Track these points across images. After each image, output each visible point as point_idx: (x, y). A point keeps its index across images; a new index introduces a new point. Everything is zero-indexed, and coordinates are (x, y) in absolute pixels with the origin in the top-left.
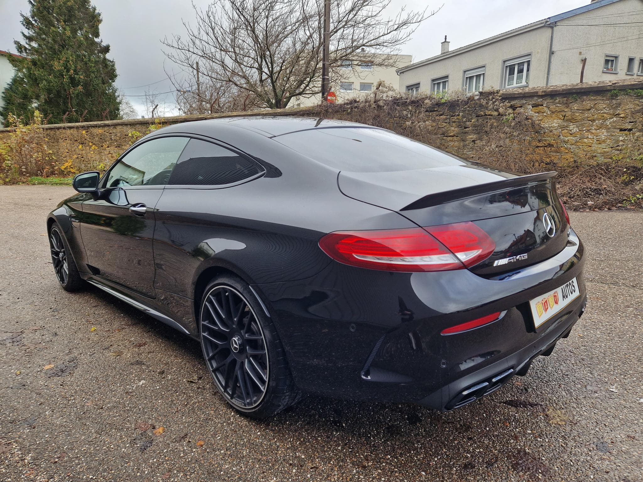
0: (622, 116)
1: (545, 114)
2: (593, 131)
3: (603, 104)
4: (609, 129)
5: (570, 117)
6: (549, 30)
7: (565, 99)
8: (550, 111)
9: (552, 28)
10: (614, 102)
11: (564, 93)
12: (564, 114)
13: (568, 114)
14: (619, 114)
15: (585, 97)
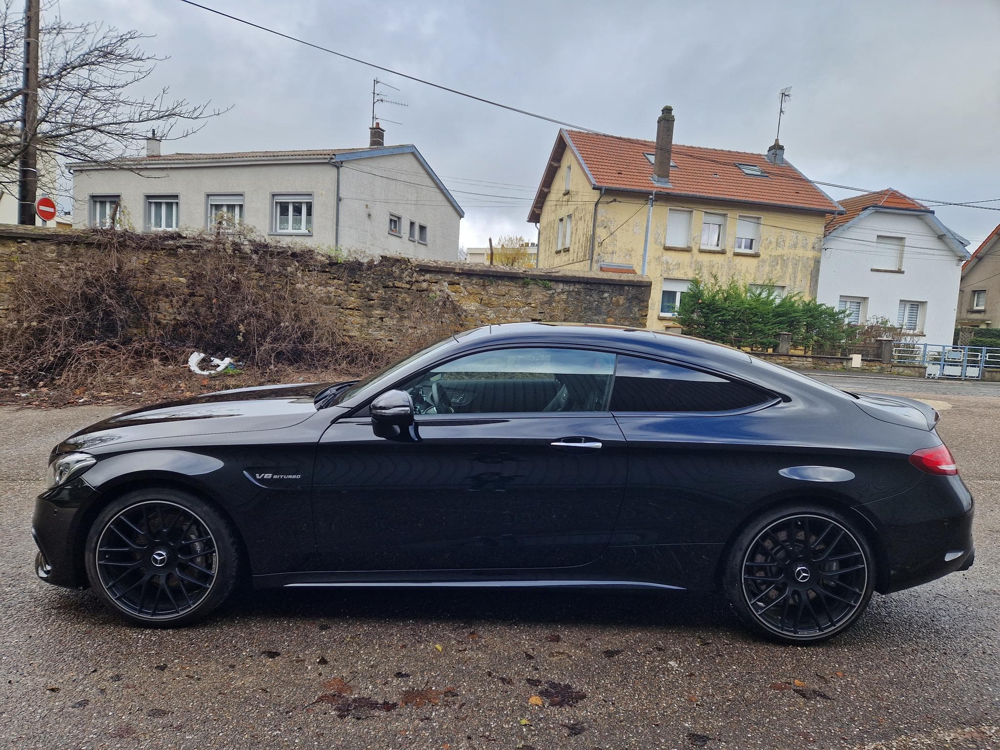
0: (533, 305)
1: (462, 295)
2: (509, 319)
3: (516, 291)
4: (522, 317)
5: (487, 301)
6: (335, 170)
7: (482, 280)
8: (468, 292)
9: (338, 168)
10: (526, 290)
11: (482, 275)
12: (481, 297)
13: (485, 297)
14: (530, 304)
15: (500, 282)
